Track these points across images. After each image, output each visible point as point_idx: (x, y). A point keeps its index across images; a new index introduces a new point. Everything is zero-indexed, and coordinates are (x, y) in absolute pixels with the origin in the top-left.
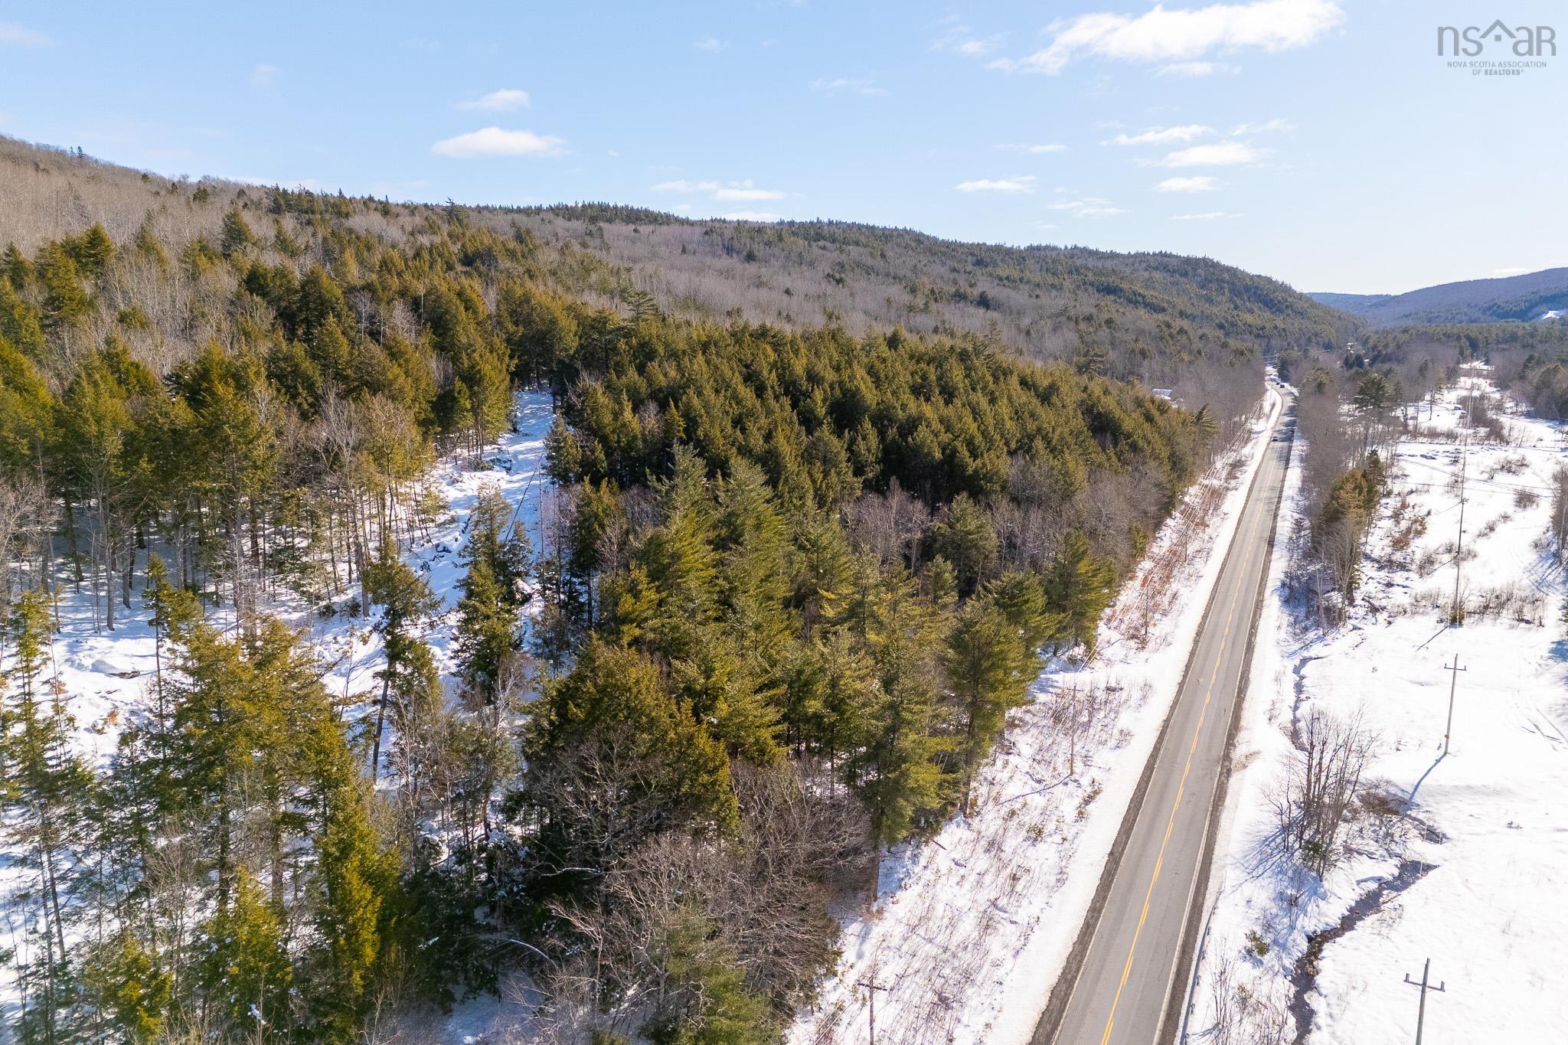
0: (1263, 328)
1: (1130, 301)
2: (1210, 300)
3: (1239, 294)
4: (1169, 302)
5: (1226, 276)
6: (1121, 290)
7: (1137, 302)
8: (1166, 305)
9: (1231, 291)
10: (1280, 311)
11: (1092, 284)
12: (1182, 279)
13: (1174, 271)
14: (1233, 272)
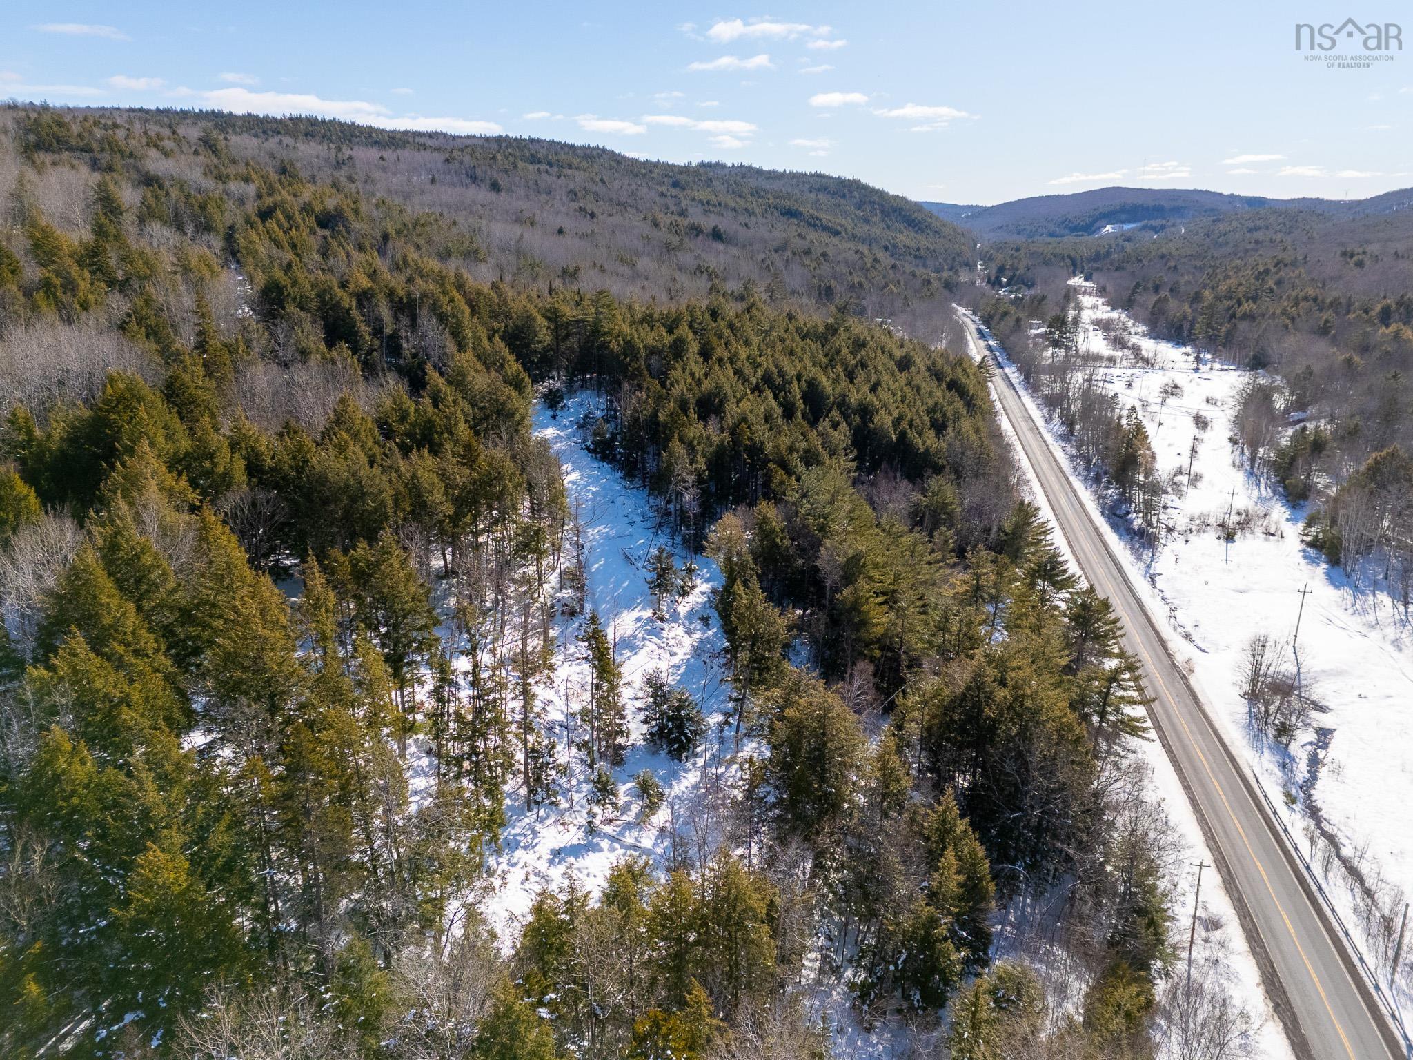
0: (918, 250)
1: (809, 224)
2: (867, 221)
3: (888, 215)
4: (841, 226)
5: (876, 198)
6: (801, 214)
7: (815, 225)
8: (839, 228)
9: (882, 212)
10: (921, 230)
11: (776, 208)
12: (842, 201)
13: (834, 193)
14: (881, 194)
